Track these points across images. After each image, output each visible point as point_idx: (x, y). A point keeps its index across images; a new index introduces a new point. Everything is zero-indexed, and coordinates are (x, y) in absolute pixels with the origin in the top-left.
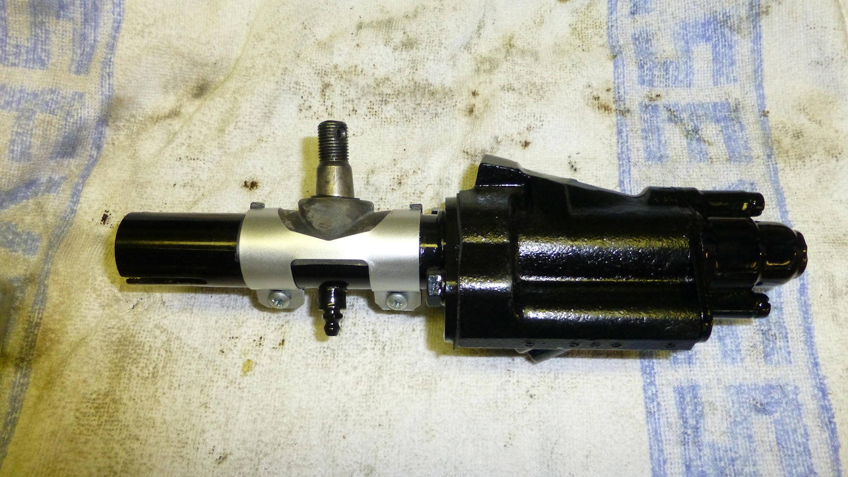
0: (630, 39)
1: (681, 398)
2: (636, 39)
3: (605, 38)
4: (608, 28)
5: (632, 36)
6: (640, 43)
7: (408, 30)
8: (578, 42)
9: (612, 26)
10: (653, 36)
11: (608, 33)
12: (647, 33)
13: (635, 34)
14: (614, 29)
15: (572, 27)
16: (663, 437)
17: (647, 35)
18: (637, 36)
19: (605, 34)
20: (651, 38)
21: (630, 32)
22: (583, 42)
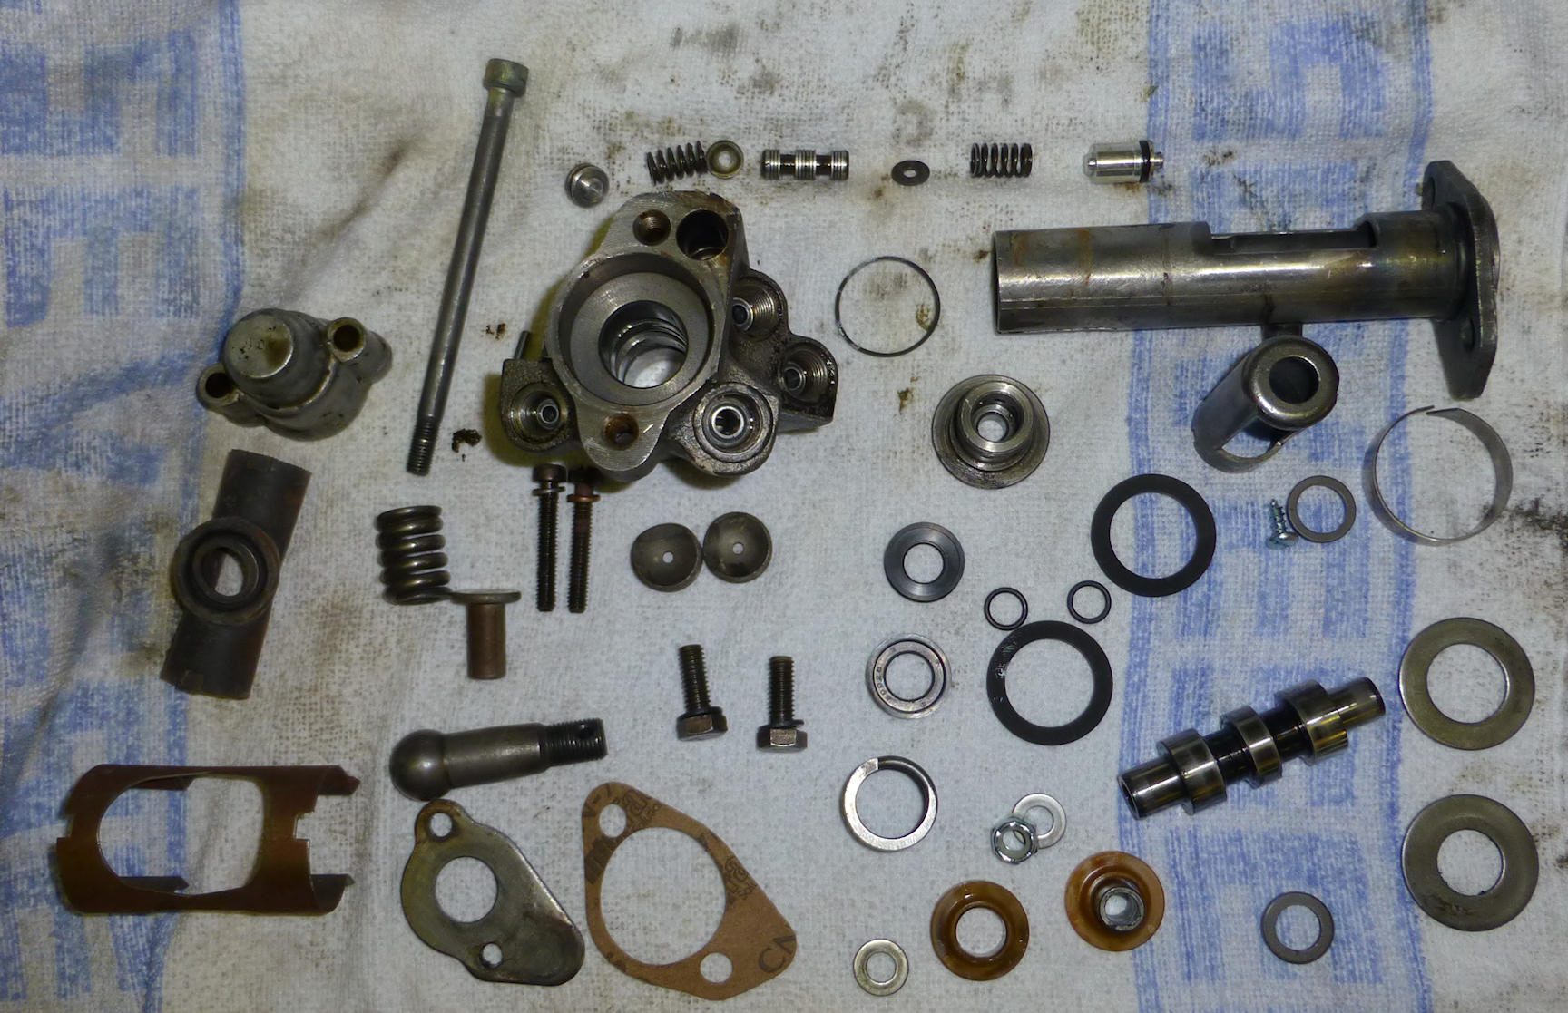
0: (1189, 46)
1: (1179, 688)
2: (1201, 48)
3: (1143, 43)
4: (1150, 21)
5: (1194, 42)
6: (1206, 56)
7: (763, 54)
8: (1088, 50)
9: (1158, 16)
10: (1232, 44)
11: (1150, 33)
12: (1221, 38)
13: (1199, 38)
14: (1161, 23)
15: (1082, 17)
16: (1142, 744)
17: (1221, 42)
18: (1202, 42)
19: (1143, 32)
20: (1229, 48)
21: (1191, 31)
22: (1099, 49)
